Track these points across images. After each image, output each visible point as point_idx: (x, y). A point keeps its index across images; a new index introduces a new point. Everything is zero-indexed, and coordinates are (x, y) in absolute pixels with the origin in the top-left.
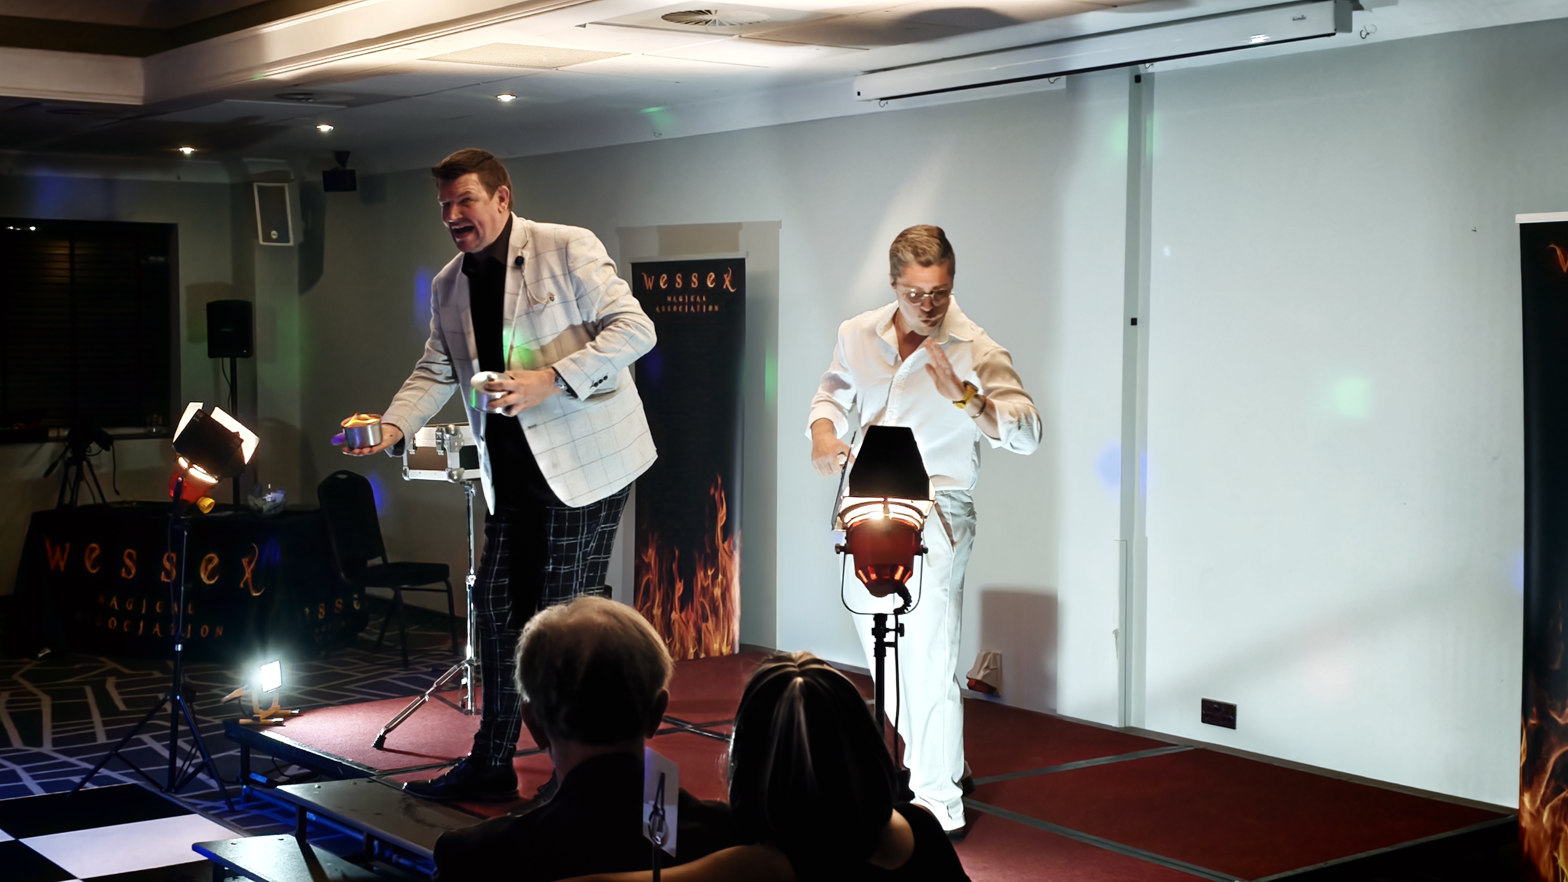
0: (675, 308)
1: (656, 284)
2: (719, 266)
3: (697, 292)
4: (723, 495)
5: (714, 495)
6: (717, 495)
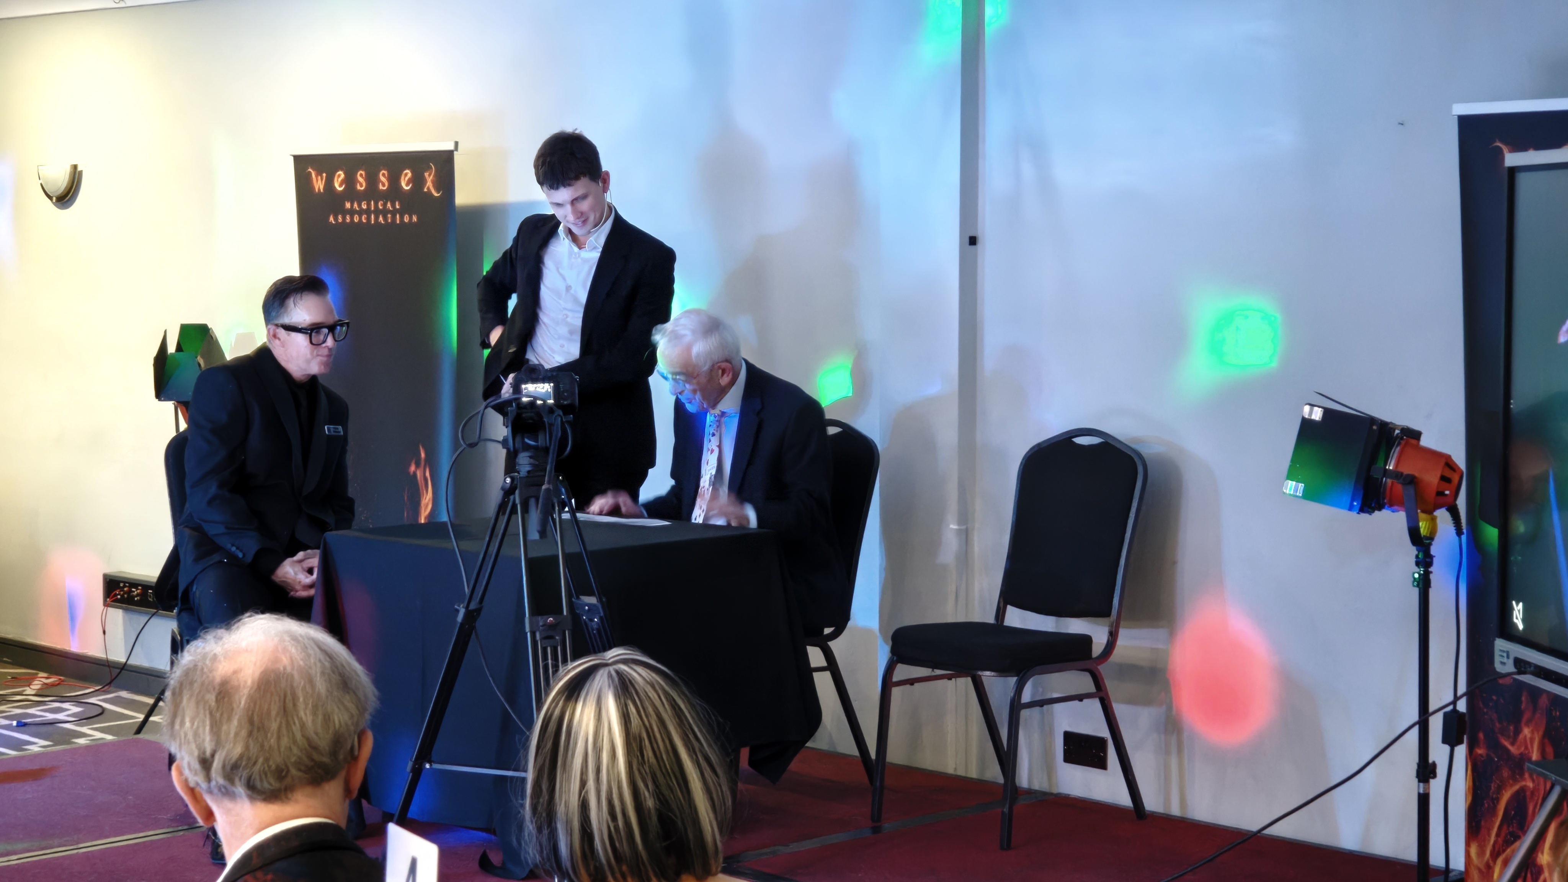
0: (356, 218)
1: (329, 184)
2: (417, 164)
3: (387, 196)
4: (428, 474)
5: (415, 474)
6: (419, 474)
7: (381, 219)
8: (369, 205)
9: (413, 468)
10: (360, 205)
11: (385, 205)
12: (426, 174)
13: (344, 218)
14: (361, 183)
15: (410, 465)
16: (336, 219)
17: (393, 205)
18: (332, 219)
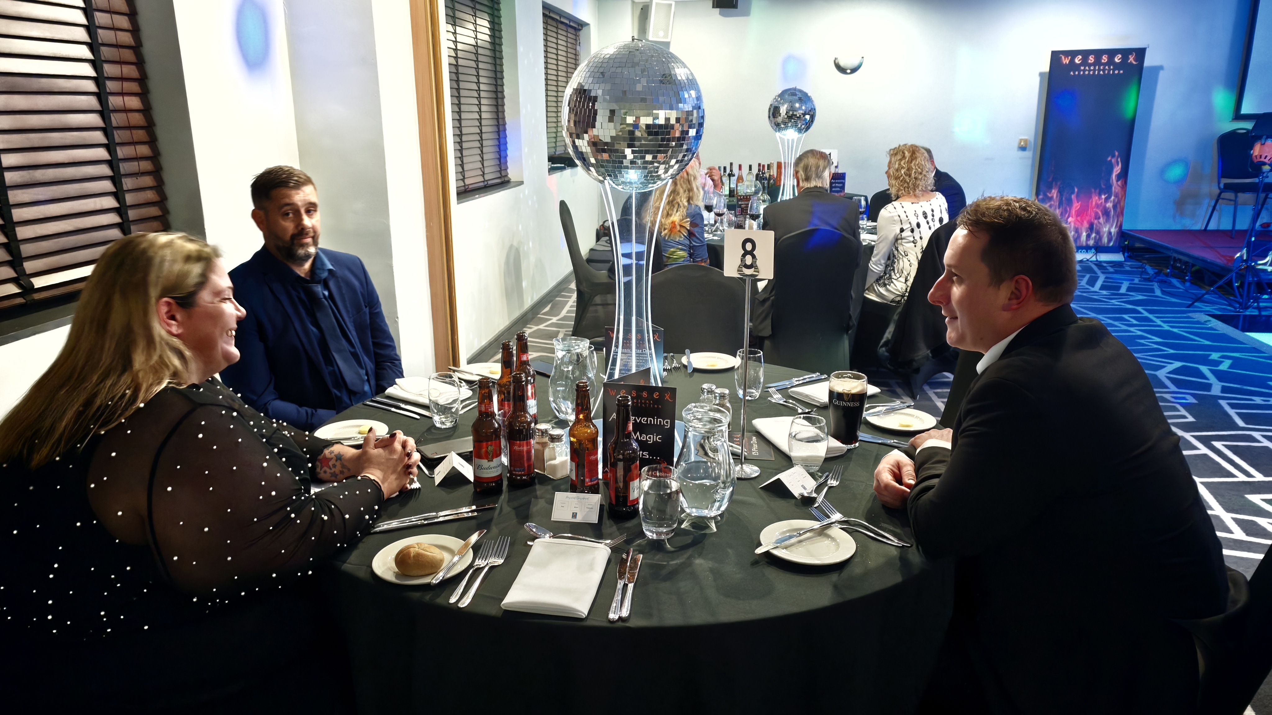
0: (1087, 73)
1: (1072, 61)
2: (1125, 52)
3: (1105, 64)
4: (1119, 160)
5: (1111, 161)
6: (1113, 160)
7: (1101, 72)
8: (1095, 68)
9: (1109, 159)
10: (1089, 68)
11: (1104, 68)
12: (1130, 56)
13: (1079, 73)
14: (1091, 59)
15: (1108, 157)
16: (1074, 73)
17: (1109, 67)
18: (1072, 73)
